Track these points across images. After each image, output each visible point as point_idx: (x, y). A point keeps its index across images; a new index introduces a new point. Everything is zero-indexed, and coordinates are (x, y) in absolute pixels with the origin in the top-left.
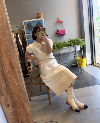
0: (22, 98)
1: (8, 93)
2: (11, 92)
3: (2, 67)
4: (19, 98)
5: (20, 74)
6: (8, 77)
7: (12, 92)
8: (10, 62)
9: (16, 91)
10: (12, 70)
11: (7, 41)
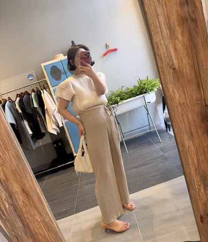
0: (53, 240)
1: (28, 236)
2: (32, 233)
3: (11, 197)
4: (48, 241)
5: (42, 203)
6: (24, 210)
7: (34, 233)
8: (22, 188)
9: (40, 230)
10: (28, 198)
11: (12, 158)
